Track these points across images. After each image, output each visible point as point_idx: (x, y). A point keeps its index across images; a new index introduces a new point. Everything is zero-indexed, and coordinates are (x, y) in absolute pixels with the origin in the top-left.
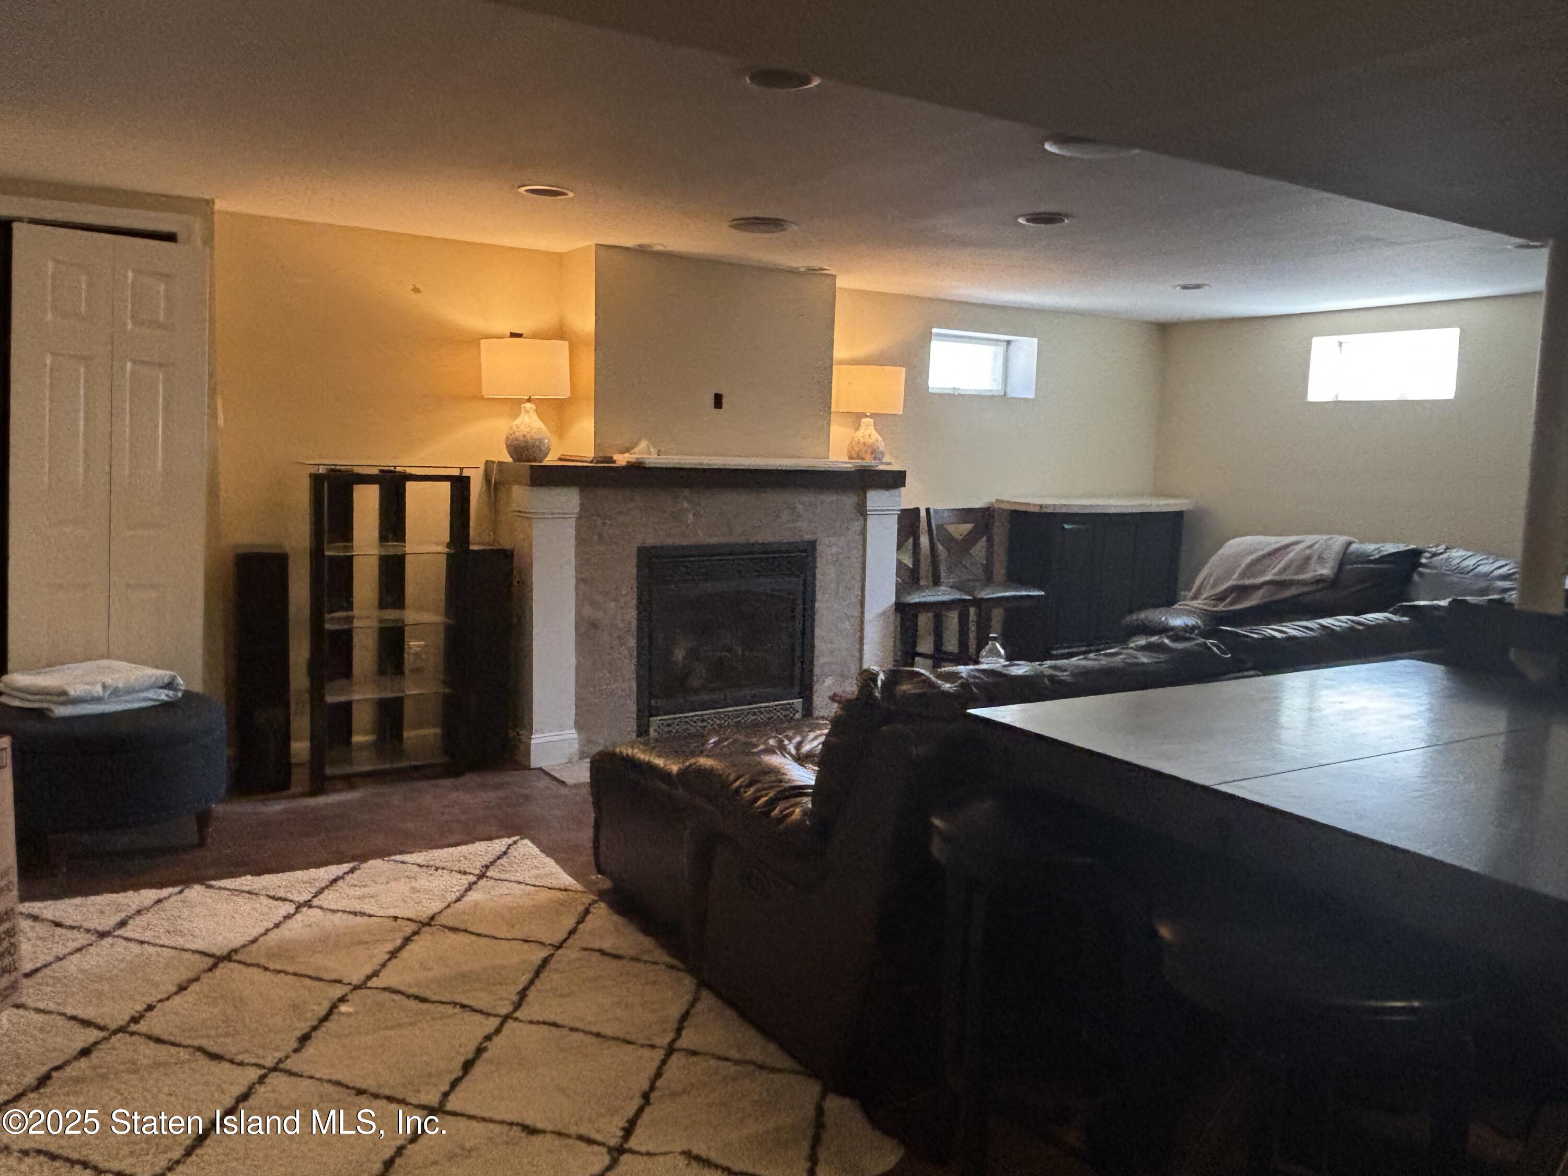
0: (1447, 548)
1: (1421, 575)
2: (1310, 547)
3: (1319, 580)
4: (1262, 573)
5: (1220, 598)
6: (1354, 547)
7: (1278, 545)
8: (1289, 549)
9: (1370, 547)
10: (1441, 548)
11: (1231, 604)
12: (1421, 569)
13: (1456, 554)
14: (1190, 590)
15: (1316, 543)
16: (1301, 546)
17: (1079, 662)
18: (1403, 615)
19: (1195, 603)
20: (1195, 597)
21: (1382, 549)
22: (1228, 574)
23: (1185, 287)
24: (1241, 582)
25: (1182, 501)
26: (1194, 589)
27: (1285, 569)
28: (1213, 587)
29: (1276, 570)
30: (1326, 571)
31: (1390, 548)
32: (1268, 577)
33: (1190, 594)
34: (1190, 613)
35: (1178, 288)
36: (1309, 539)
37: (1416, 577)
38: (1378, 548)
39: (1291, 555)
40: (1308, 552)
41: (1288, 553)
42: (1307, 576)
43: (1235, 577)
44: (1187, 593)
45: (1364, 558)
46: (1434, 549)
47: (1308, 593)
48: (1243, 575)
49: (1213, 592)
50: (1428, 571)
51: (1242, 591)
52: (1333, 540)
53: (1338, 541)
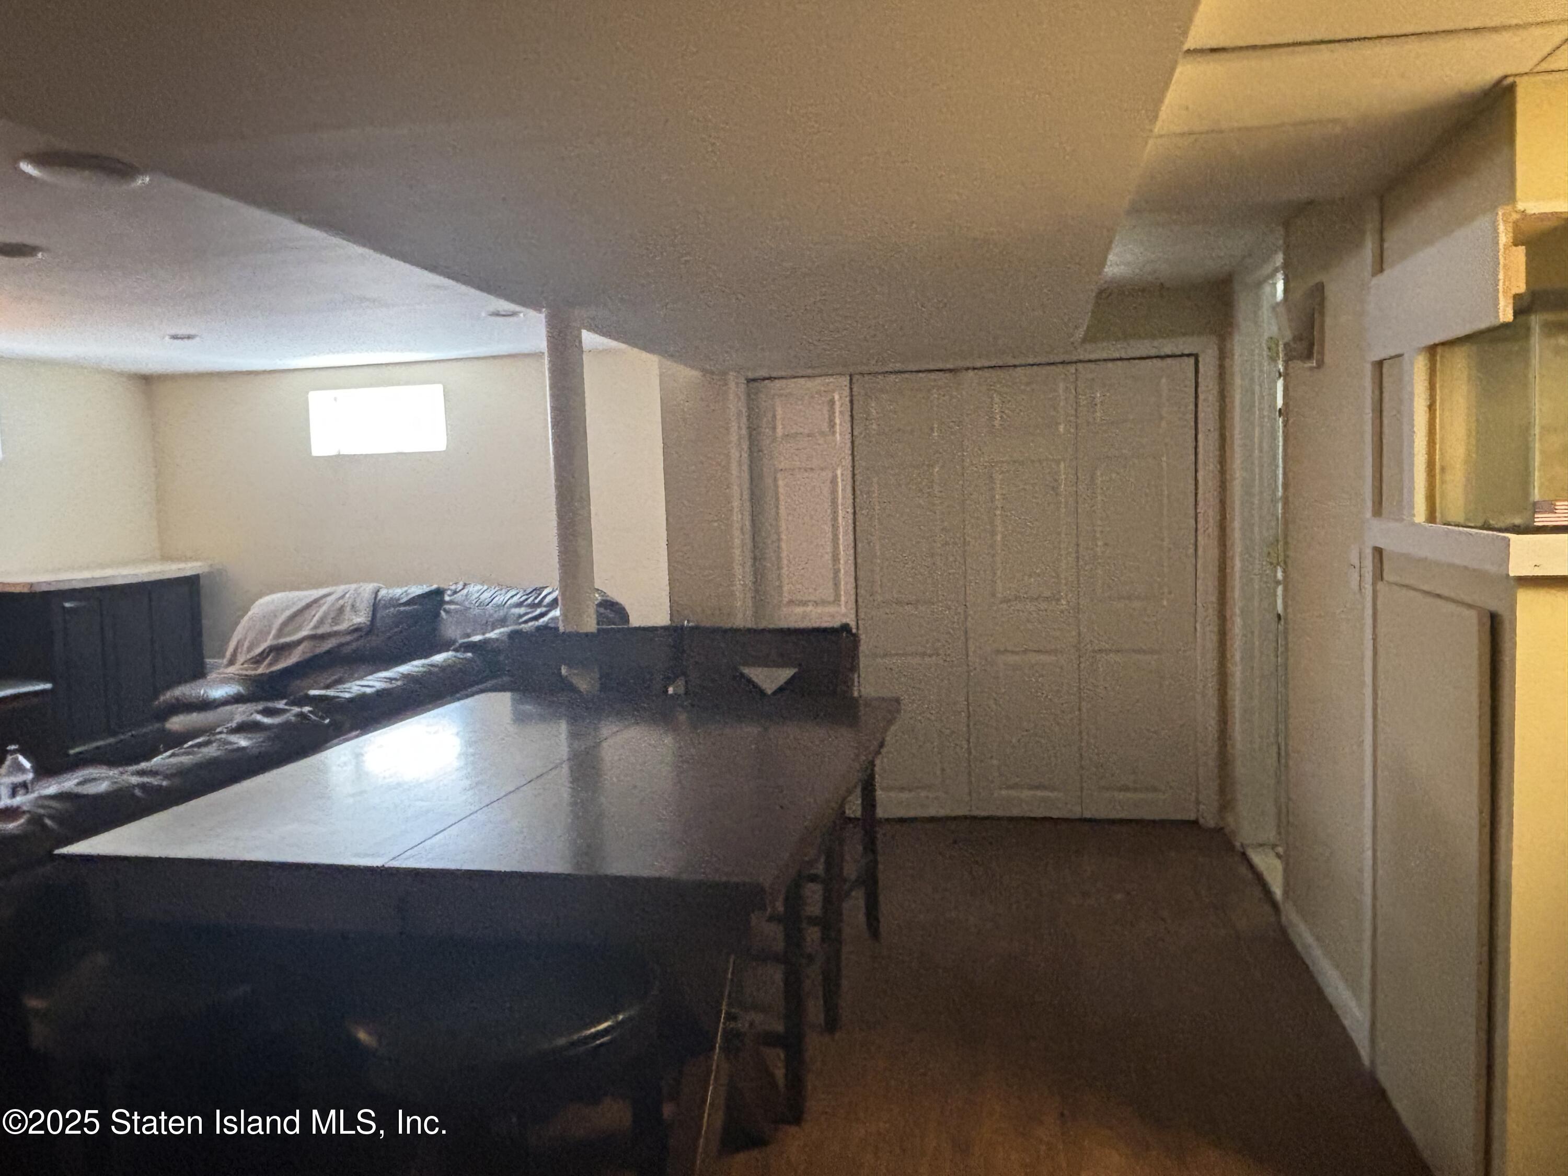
0: (465, 585)
1: (447, 612)
2: (343, 597)
3: (357, 629)
4: (300, 628)
5: (257, 660)
6: (383, 593)
7: (308, 600)
8: (322, 602)
9: (397, 592)
10: (460, 586)
11: (270, 665)
12: (447, 607)
13: (474, 589)
14: (223, 657)
15: (346, 593)
16: (330, 599)
17: (167, 761)
18: (465, 652)
19: (232, 669)
20: (232, 662)
21: (409, 591)
22: (263, 634)
23: (175, 337)
24: (275, 642)
25: (199, 564)
26: (228, 654)
27: (321, 622)
28: (250, 649)
29: (312, 624)
30: (361, 619)
31: (417, 590)
32: (304, 633)
33: (225, 661)
34: (227, 681)
35: (167, 338)
36: (340, 589)
37: (443, 613)
38: (406, 591)
39: (324, 608)
40: (341, 602)
41: (320, 606)
42: (343, 626)
43: (271, 637)
44: (220, 661)
45: (394, 602)
46: (453, 587)
47: (348, 643)
48: (280, 632)
49: (249, 657)
50: (453, 607)
51: (279, 650)
52: (362, 589)
53: (368, 589)
